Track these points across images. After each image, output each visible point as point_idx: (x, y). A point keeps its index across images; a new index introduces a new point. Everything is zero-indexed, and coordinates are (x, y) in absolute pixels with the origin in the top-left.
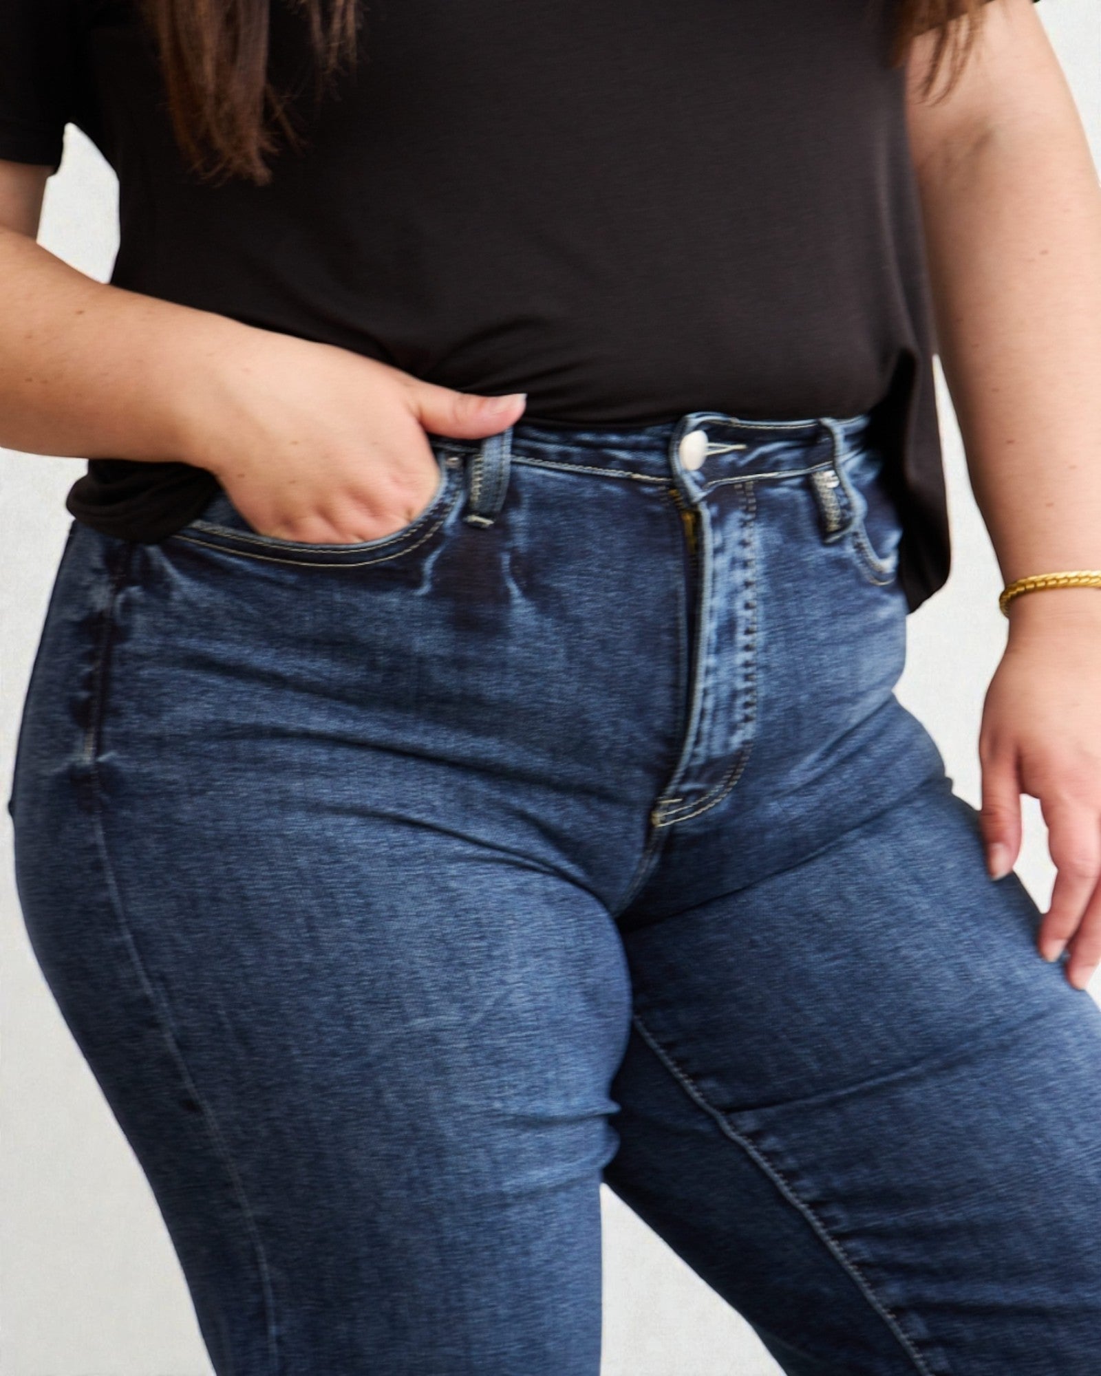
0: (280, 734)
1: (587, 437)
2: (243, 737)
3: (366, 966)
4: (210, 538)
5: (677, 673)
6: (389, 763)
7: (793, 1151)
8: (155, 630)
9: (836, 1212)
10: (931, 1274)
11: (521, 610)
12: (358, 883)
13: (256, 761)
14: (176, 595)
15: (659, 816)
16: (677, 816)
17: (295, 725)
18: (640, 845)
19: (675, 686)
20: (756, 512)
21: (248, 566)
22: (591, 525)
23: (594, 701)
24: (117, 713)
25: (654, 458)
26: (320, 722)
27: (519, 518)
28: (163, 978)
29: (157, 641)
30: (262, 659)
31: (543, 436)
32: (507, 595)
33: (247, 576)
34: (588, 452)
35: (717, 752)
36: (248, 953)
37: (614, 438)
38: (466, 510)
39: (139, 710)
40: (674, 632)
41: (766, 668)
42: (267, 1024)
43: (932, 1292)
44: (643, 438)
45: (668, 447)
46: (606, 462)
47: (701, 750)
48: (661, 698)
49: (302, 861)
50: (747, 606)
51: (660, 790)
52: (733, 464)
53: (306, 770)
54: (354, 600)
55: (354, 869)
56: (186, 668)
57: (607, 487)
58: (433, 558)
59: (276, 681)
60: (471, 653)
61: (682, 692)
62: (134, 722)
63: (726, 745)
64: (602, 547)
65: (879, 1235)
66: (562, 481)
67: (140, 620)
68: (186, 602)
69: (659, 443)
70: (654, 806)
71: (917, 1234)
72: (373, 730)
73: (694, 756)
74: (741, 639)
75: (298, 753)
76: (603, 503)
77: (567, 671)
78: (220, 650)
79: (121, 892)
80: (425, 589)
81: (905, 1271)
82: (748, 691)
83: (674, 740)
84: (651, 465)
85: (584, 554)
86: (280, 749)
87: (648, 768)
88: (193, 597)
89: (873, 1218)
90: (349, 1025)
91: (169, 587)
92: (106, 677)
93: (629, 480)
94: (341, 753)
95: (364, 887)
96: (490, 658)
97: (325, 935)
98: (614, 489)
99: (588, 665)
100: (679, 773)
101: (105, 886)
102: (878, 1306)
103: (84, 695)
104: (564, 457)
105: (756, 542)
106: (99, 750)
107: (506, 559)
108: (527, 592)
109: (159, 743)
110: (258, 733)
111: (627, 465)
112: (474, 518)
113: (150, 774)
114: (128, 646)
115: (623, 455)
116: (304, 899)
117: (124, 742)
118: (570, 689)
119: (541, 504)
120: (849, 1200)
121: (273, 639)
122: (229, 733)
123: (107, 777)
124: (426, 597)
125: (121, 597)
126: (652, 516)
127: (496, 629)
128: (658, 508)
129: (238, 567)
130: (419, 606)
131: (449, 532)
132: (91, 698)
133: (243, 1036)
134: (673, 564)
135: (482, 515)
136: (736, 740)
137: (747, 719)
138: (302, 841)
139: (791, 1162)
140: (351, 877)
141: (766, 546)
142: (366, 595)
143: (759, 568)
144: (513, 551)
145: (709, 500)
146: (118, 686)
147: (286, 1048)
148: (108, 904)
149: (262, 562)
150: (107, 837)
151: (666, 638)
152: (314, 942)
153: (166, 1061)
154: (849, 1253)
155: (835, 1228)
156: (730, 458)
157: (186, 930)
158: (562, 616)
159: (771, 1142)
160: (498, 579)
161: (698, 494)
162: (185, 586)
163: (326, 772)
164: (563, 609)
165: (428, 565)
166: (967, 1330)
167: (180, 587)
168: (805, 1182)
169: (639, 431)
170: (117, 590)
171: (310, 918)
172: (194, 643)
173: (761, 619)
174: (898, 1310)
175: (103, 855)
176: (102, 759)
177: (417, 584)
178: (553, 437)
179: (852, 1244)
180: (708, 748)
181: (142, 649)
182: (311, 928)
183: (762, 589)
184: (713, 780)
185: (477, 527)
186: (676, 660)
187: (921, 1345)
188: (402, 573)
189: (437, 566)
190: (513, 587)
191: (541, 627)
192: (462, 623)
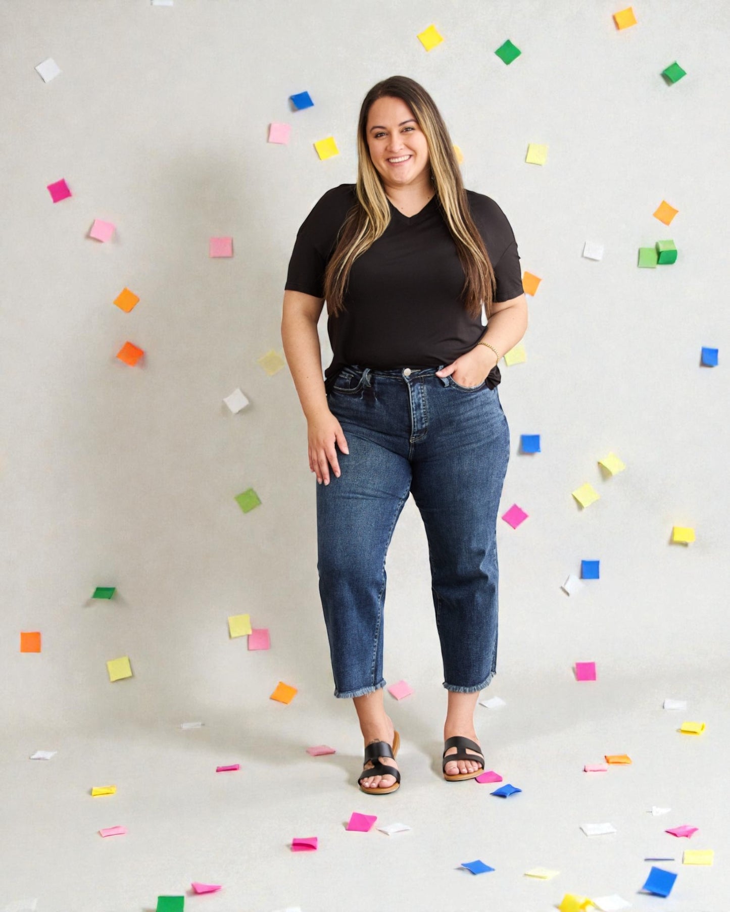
1: (386, 371)
4: (334, 389)
5: (409, 414)
11: (377, 403)
15: (411, 440)
16: (415, 440)
18: (408, 446)
20: (424, 383)
22: (389, 387)
23: (393, 420)
25: (399, 374)
27: (376, 385)
30: (340, 412)
33: (337, 396)
34: (387, 373)
35: (420, 428)
37: (391, 371)
41: (430, 412)
44: (396, 371)
45: (401, 371)
46: (391, 375)
48: (406, 419)
50: (423, 401)
51: (409, 435)
52: (418, 374)
54: (351, 400)
58: (363, 392)
60: (369, 411)
61: (409, 418)
63: (422, 427)
64: (391, 391)
66: (383, 379)
70: (409, 438)
73: (415, 429)
74: (422, 407)
76: (391, 383)
77: (386, 415)
80: (362, 398)
82: (425, 417)
83: (409, 426)
84: (399, 376)
85: (388, 393)
87: (405, 432)
93: (395, 378)
96: (372, 412)
98: (392, 380)
99: (390, 414)
100: (412, 433)
104: (383, 375)
105: (425, 388)
107: (374, 393)
108: (378, 400)
111: (394, 376)
112: (368, 385)
115: (393, 374)
118: (387, 418)
119: (379, 383)
121: (340, 407)
124: (362, 400)
126: (400, 385)
127: (373, 407)
128: (402, 384)
130: (361, 401)
131: (364, 388)
136: (424, 426)
137: (426, 422)
141: (427, 389)
142: (353, 399)
143: (426, 393)
144: (375, 391)
145: (410, 382)
151: (406, 408)
156: (416, 373)
160: (373, 397)
161: (407, 381)
164: (385, 403)
169: (395, 369)
173: (427, 403)
177: (360, 397)
178: (380, 372)
180: (417, 428)
183: (427, 397)
184: (421, 433)
186: (406, 413)
188: (358, 395)
189: (363, 394)
190: (376, 399)
191: (381, 406)
192: (367, 405)
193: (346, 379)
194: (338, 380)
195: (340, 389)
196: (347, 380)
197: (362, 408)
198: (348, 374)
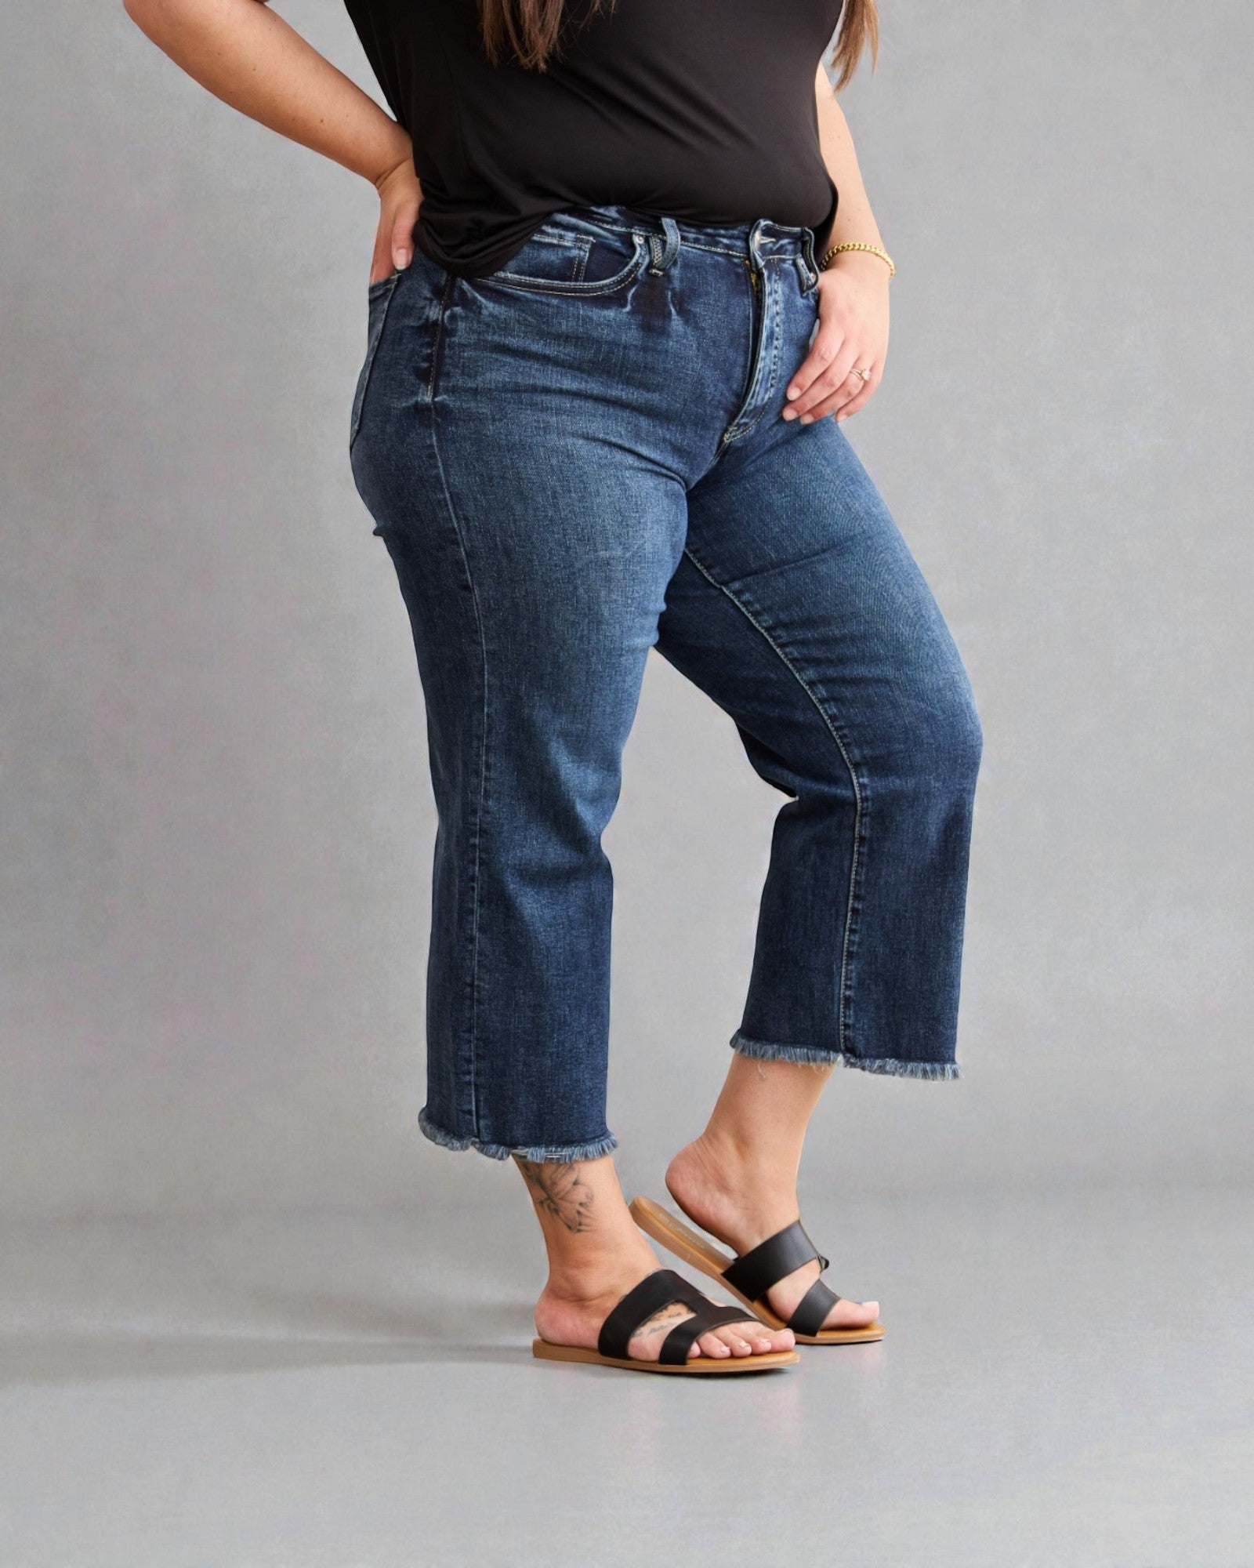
0: (547, 391)
1: (710, 231)
2: (525, 391)
3: (581, 521)
4: (505, 281)
5: (746, 360)
6: (601, 409)
7: (758, 601)
8: (472, 330)
9: (780, 632)
10: (830, 662)
11: (676, 323)
12: (581, 476)
13: (533, 405)
14: (485, 312)
15: (726, 436)
16: (734, 437)
17: (555, 385)
18: (714, 452)
19: (745, 366)
20: (780, 276)
21: (529, 295)
22: (710, 278)
23: (708, 373)
24: (448, 375)
25: (739, 243)
26: (569, 383)
27: (675, 272)
28: (466, 519)
29: (474, 337)
30: (537, 347)
31: (688, 229)
32: (670, 313)
33: (528, 300)
34: (710, 238)
35: (759, 402)
36: (519, 509)
37: (722, 232)
38: (650, 265)
39: (463, 373)
40: (747, 337)
41: (781, 359)
42: (523, 547)
43: (831, 672)
44: (735, 232)
45: (746, 237)
46: (716, 244)
47: (753, 402)
48: (738, 373)
49: (554, 461)
50: (777, 325)
51: (730, 423)
52: (771, 249)
53: (559, 411)
54: (590, 313)
55: (581, 468)
56: (491, 352)
57: (716, 257)
58: (633, 291)
59: (545, 359)
60: (651, 344)
61: (748, 370)
62: (459, 380)
63: (762, 399)
64: (715, 290)
65: (804, 643)
66: (696, 253)
67: (461, 325)
68: (491, 315)
69: (742, 235)
70: (726, 430)
71: (825, 641)
72: (594, 387)
73: (750, 404)
74: (775, 343)
75: (554, 401)
76: (716, 266)
77: (697, 356)
78: (512, 342)
79: (446, 470)
80: (628, 308)
81: (815, 662)
82: (774, 371)
83: (742, 396)
84: (738, 247)
85: (708, 294)
86: (545, 398)
87: (726, 410)
88: (496, 312)
89: (800, 635)
90: (567, 551)
91: (480, 307)
92: (441, 356)
93: (728, 254)
94: (577, 403)
95: (585, 478)
96: (659, 348)
97: (561, 502)
98: (720, 259)
99: (707, 354)
100: (741, 414)
101: (436, 467)
102: (801, 682)
103: (425, 365)
104: (696, 241)
105: (780, 291)
106: (435, 395)
107: (669, 294)
108: (679, 313)
109: (475, 392)
110: (534, 389)
111: (727, 247)
112: (654, 271)
113: (469, 408)
114: (456, 339)
115: (725, 241)
116: (553, 482)
117: (453, 391)
118: (698, 367)
119: (686, 266)
120: (785, 626)
121: (542, 335)
122: (517, 389)
123: (442, 410)
124: (628, 313)
125: (448, 313)
126: (738, 275)
127: (664, 332)
128: (740, 271)
129: (524, 296)
130: (625, 316)
131: (640, 278)
132: (430, 367)
133: (508, 552)
134: (748, 301)
135: (658, 269)
136: (766, 397)
137: (772, 386)
138: (555, 450)
139: (757, 606)
140: (578, 472)
141: (783, 294)
142: (597, 310)
143: (782, 305)
144: (673, 290)
145: (765, 267)
146: (448, 361)
147: (531, 561)
148: (437, 477)
149: (536, 293)
150: (439, 440)
151: (743, 340)
152: (555, 505)
153: (458, 563)
154: (786, 654)
155: (779, 641)
156: (770, 245)
157: (484, 494)
158: (697, 327)
159: (747, 597)
160: (666, 305)
161: (760, 262)
162: (489, 307)
163: (570, 412)
164: (696, 322)
165: (630, 296)
166: (847, 692)
167: (486, 308)
168: (766, 617)
169: (733, 228)
170: (445, 310)
171: (554, 492)
172: (496, 338)
173: (782, 332)
174: (811, 683)
175: (436, 450)
176: (436, 399)
177: (624, 306)
178: (693, 230)
179: (787, 650)
181: (463, 341)
182: (554, 497)
183: (782, 317)
184: (754, 417)
185: (656, 275)
186: (746, 353)
187: (822, 701)
188: (616, 299)
189: (634, 297)
190: (673, 310)
191: (686, 333)
192: (647, 328)
193: (569, 248)
194: (526, 249)
195: (542, 281)
196: (575, 253)
197: (632, 336)
198: (570, 235)
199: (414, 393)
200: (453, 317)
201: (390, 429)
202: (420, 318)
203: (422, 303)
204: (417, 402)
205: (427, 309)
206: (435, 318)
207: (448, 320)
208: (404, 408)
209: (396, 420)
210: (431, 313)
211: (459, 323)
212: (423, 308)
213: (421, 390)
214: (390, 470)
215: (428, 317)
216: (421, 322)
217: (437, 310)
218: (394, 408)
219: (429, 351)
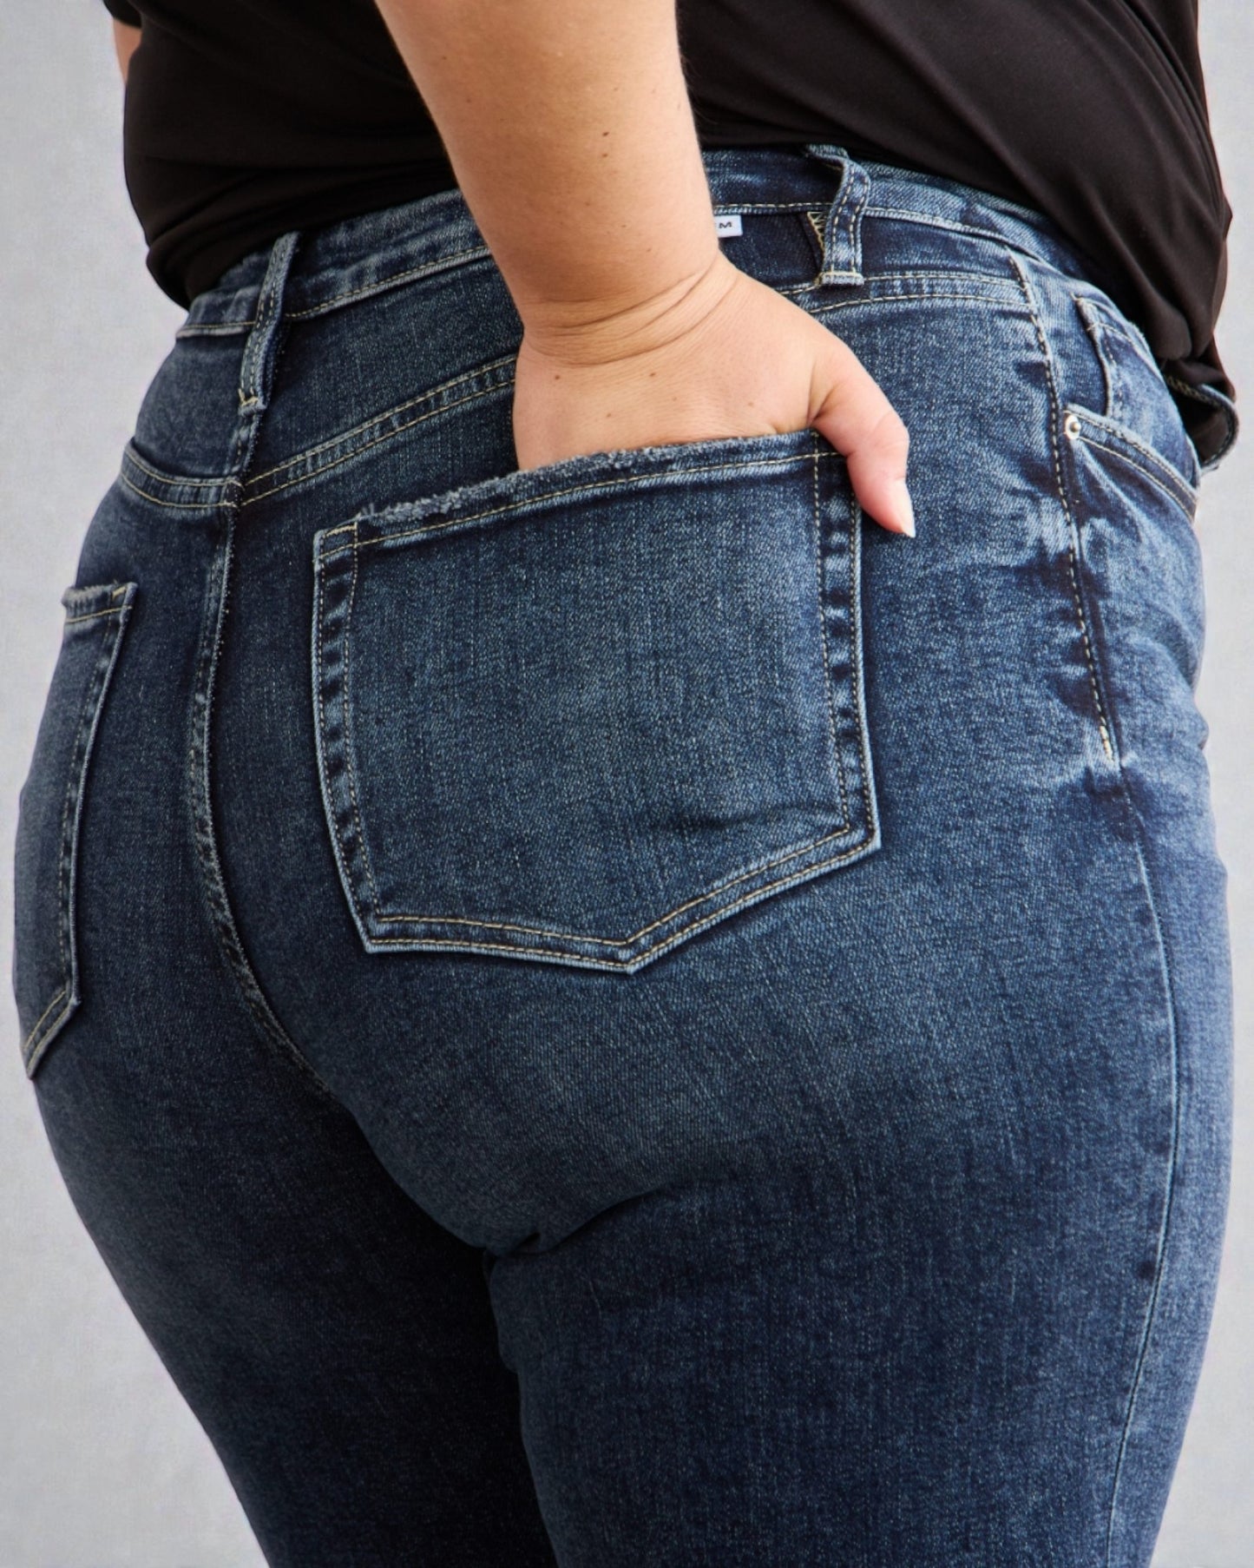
8: (1129, 581)
56: (1161, 641)
62: (1146, 711)
67: (1113, 567)
101: (1154, 943)
106: (1120, 751)
113: (1171, 785)
114: (1114, 604)
117: (1141, 740)
123: (1139, 791)
125: (1084, 533)
132: (1087, 677)
146: (1119, 661)
170: (1075, 525)
175: (1150, 899)
176: (1124, 762)
181: (1127, 608)
199: (1071, 748)
200: (1098, 544)
201: (1032, 848)
202: (1019, 545)
203: (1009, 506)
204: (1087, 771)
205: (1031, 518)
206: (1062, 547)
207: (1090, 551)
208: (1062, 791)
209: (1048, 824)
210: (1047, 532)
211: (1110, 561)
212: (1018, 517)
213: (1087, 740)
214: (1047, 961)
215: (1040, 545)
216: (1025, 556)
217: (1060, 523)
218: (1033, 791)
219: (1075, 634)
